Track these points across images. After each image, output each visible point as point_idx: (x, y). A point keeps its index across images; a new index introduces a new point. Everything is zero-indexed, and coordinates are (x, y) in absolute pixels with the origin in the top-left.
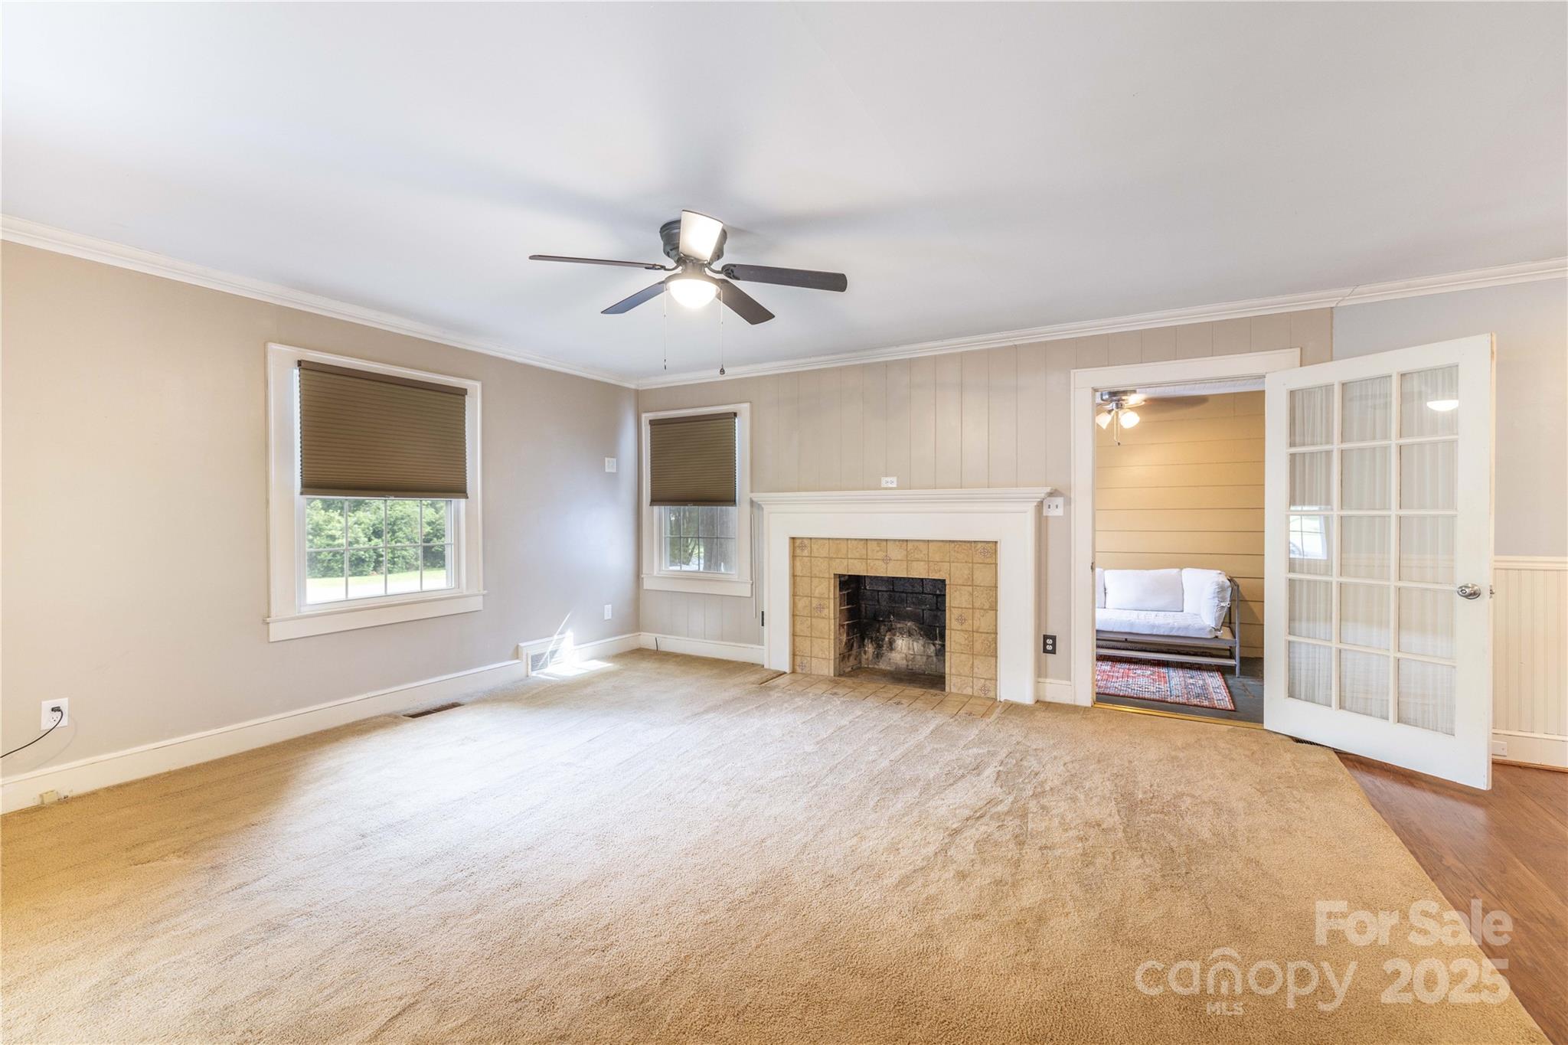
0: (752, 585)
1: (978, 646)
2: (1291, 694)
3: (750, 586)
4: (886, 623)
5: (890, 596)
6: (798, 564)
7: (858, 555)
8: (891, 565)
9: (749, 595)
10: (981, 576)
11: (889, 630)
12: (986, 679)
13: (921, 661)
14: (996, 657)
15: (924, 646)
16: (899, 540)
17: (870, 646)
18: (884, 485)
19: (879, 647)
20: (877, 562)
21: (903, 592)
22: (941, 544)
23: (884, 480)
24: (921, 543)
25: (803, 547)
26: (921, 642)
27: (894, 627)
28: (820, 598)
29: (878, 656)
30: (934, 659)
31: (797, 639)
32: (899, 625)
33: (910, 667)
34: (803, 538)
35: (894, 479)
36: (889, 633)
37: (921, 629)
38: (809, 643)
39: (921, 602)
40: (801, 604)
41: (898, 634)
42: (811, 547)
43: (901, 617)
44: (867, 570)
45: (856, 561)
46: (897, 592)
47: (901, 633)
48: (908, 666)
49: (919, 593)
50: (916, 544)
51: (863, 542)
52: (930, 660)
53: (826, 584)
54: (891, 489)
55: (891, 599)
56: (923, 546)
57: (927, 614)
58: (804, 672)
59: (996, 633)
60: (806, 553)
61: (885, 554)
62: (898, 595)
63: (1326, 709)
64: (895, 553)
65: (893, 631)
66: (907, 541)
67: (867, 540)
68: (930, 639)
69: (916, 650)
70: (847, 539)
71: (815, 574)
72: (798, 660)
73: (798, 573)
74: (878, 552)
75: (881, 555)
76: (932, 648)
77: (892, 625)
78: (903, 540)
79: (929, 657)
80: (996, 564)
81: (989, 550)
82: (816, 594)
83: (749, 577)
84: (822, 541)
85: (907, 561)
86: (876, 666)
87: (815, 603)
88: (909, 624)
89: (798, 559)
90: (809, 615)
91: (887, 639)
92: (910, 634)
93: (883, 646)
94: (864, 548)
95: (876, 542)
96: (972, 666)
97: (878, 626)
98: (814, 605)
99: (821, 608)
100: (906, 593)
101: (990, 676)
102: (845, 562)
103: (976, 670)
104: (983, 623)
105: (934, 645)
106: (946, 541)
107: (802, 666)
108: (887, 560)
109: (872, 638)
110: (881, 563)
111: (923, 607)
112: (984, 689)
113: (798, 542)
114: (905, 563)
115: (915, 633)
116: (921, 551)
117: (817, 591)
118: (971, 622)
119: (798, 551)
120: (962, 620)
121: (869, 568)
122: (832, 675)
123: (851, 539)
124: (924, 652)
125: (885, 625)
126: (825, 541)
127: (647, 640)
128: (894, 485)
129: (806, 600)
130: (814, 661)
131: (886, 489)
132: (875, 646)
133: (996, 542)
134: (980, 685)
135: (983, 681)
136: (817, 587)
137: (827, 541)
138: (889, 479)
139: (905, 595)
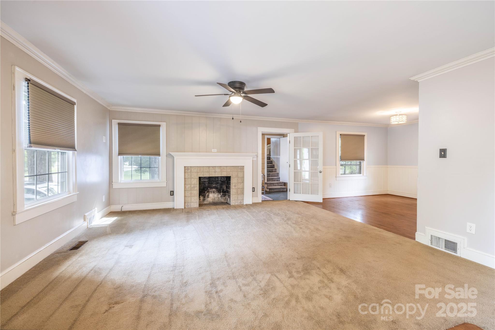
0: (167, 183)
1: (239, 192)
2: (294, 193)
3: (166, 183)
4: (207, 190)
5: (208, 182)
6: (186, 175)
7: (206, 171)
8: (216, 173)
9: (166, 186)
10: (240, 175)
11: (208, 192)
12: (241, 200)
13: (217, 199)
14: (243, 194)
15: (217, 195)
16: (219, 166)
17: (202, 197)
18: (213, 151)
19: (204, 197)
20: (212, 173)
21: (212, 181)
22: (230, 167)
23: (213, 150)
24: (225, 167)
25: (188, 169)
26: (217, 194)
27: (209, 191)
28: (194, 184)
29: (204, 200)
30: (220, 198)
31: (186, 198)
32: (211, 190)
33: (213, 202)
34: (188, 167)
35: (216, 150)
36: (208, 193)
37: (217, 191)
38: (190, 198)
39: (217, 183)
40: (187, 187)
41: (210, 193)
42: (191, 169)
43: (211, 188)
44: (209, 175)
45: (206, 173)
46: (211, 181)
47: (211, 193)
48: (213, 201)
49: (217, 181)
50: (223, 167)
51: (208, 167)
52: (219, 199)
53: (196, 180)
54: (215, 152)
55: (209, 183)
56: (225, 168)
57: (219, 186)
58: (188, 207)
59: (243, 188)
60: (189, 171)
61: (214, 170)
62: (211, 182)
63: (300, 194)
64: (218, 170)
65: (209, 192)
66: (221, 166)
67: (209, 166)
68: (219, 193)
69: (215, 196)
70: (203, 167)
71: (193, 177)
72: (186, 204)
73: (186, 177)
74: (213, 170)
75: (214, 171)
76: (220, 195)
77: (208, 191)
78: (220, 166)
79: (219, 198)
80: (244, 172)
81: (242, 168)
82: (193, 183)
83: (166, 180)
84: (195, 167)
85: (221, 172)
86: (203, 203)
87: (192, 186)
88: (214, 190)
89: (186, 173)
90: (190, 190)
91: (207, 195)
92: (214, 192)
93: (205, 197)
94: (208, 169)
95: (212, 167)
96: (238, 197)
97: (204, 191)
98: (192, 187)
99: (194, 187)
100: (213, 181)
101: (242, 199)
102: (202, 173)
103: (238, 198)
104: (240, 186)
105: (220, 194)
106: (231, 166)
107: (188, 206)
108: (215, 172)
109: (202, 195)
110: (213, 173)
111: (218, 185)
112: (241, 202)
113: (186, 168)
114: (220, 172)
115: (215, 192)
116: (225, 169)
117: (193, 182)
118: (237, 186)
119: (186, 171)
120: (235, 186)
121: (210, 174)
122: (198, 206)
123: (204, 166)
124: (218, 197)
125: (206, 191)
126: (196, 167)
127: (117, 208)
128: (216, 151)
129: (189, 186)
130: (192, 204)
131: (213, 152)
132: (203, 197)
133: (244, 166)
134: (240, 202)
135: (240, 200)
136: (193, 181)
137: (197, 167)
138: (214, 150)
139: (213, 182)
